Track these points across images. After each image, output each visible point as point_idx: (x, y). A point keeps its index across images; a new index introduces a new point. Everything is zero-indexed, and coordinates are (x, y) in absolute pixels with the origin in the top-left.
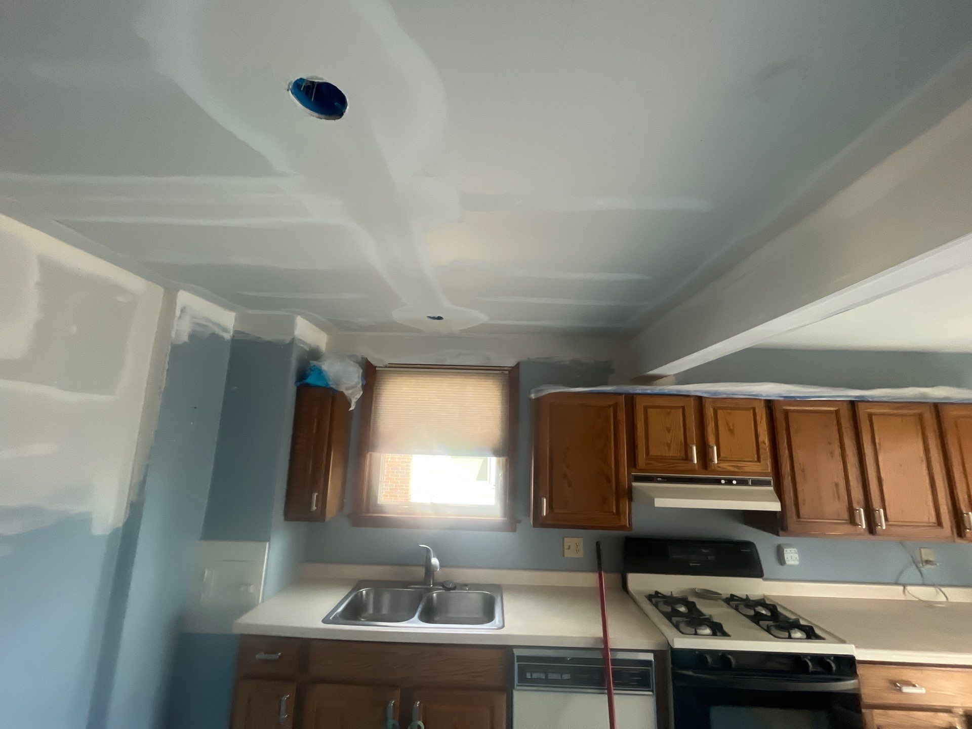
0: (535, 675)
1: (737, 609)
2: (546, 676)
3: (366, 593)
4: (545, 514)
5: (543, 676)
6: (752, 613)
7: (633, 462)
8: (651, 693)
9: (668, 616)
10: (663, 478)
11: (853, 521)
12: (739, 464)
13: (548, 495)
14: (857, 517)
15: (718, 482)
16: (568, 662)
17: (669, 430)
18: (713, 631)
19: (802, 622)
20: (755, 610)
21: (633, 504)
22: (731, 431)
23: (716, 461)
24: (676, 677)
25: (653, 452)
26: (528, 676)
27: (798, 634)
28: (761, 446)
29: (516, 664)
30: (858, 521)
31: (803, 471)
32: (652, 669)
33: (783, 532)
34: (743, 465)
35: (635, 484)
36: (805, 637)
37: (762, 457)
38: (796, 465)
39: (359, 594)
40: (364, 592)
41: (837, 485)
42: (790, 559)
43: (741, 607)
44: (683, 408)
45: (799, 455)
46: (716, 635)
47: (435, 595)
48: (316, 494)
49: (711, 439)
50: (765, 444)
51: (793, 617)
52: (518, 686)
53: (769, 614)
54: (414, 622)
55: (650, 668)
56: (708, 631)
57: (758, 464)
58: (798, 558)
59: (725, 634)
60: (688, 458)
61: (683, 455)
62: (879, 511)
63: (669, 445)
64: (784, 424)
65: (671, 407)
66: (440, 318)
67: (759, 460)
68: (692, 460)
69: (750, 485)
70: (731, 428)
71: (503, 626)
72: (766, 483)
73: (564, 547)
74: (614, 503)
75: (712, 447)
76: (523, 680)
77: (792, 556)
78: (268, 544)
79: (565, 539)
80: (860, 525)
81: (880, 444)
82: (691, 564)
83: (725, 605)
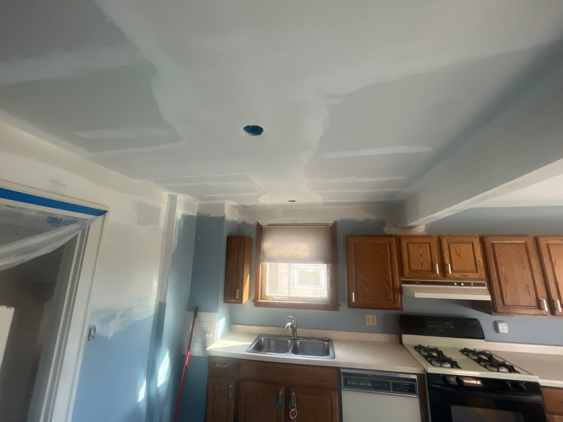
0: (353, 383)
1: (467, 355)
2: (358, 383)
3: (264, 340)
4: (354, 301)
5: (357, 383)
6: (476, 358)
7: (402, 274)
8: (416, 396)
9: (426, 357)
10: (419, 282)
11: (539, 306)
12: (465, 274)
13: (355, 290)
14: (542, 305)
15: (452, 284)
16: (370, 377)
17: (421, 256)
18: (451, 365)
19: (507, 363)
20: (478, 357)
21: (402, 295)
22: (459, 256)
23: (450, 272)
24: (430, 388)
25: (413, 267)
26: (349, 383)
27: (504, 370)
28: (478, 263)
29: (342, 377)
30: (542, 307)
31: (505, 278)
32: (416, 384)
33: (494, 313)
34: (467, 275)
35: (403, 285)
36: (508, 371)
37: (479, 270)
38: (500, 275)
39: (260, 340)
40: (263, 339)
41: (527, 286)
42: (502, 329)
43: (470, 354)
44: (430, 243)
45: (502, 269)
46: (453, 367)
47: (298, 342)
48: (238, 290)
49: (447, 261)
50: (480, 262)
51: (501, 360)
52: (343, 388)
53: (487, 359)
54: (289, 353)
55: (415, 383)
56: (449, 365)
57: (477, 274)
58: (507, 329)
59: (458, 367)
60: (433, 270)
61: (430, 269)
62: (556, 301)
63: (422, 264)
64: (492, 250)
65: (422, 243)
66: (294, 201)
67: (477, 272)
68: (436, 272)
69: (472, 286)
70: (459, 253)
71: (334, 358)
72: (483, 285)
73: (365, 320)
74: (392, 295)
75: (448, 265)
76: (346, 385)
77: (503, 328)
78: (217, 313)
79: (366, 315)
80: (544, 309)
81: (555, 262)
82: (440, 331)
83: (460, 353)
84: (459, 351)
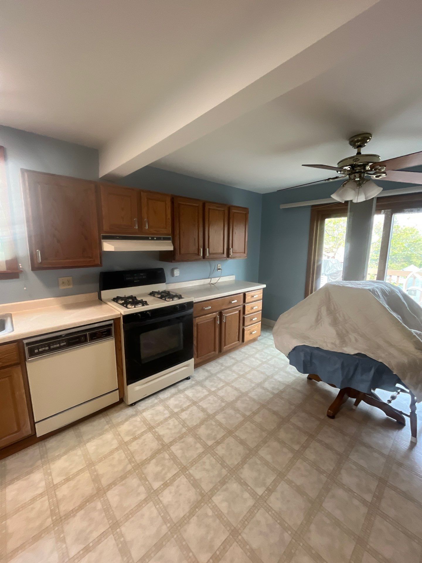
0: (41, 350)
1: (153, 296)
2: (49, 348)
4: (40, 261)
7: (101, 228)
8: (112, 338)
9: (122, 305)
10: (119, 237)
14: (200, 252)
15: (148, 239)
16: (64, 337)
17: (122, 210)
19: (178, 294)
23: (147, 228)
26: (36, 351)
29: (26, 348)
33: (174, 261)
34: (160, 230)
35: (103, 240)
37: (168, 226)
38: (181, 230)
41: (195, 239)
42: (176, 274)
43: (156, 295)
44: (131, 197)
46: (144, 306)
49: (145, 217)
50: (169, 219)
51: (174, 294)
52: (29, 359)
53: (166, 295)
55: (111, 327)
56: (140, 305)
57: (166, 229)
58: (179, 273)
59: (147, 305)
61: (130, 224)
62: (207, 249)
63: (123, 219)
64: (178, 210)
65: (124, 196)
68: (135, 227)
69: (162, 240)
70: (155, 210)
71: (13, 330)
72: (169, 239)
73: (59, 283)
79: (60, 278)
80: (200, 255)
81: (210, 222)
82: (135, 281)
83: (149, 295)
84: (148, 294)
